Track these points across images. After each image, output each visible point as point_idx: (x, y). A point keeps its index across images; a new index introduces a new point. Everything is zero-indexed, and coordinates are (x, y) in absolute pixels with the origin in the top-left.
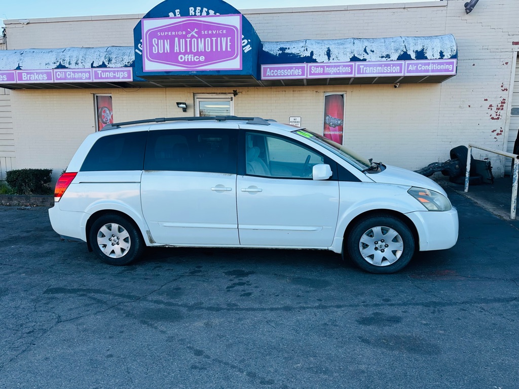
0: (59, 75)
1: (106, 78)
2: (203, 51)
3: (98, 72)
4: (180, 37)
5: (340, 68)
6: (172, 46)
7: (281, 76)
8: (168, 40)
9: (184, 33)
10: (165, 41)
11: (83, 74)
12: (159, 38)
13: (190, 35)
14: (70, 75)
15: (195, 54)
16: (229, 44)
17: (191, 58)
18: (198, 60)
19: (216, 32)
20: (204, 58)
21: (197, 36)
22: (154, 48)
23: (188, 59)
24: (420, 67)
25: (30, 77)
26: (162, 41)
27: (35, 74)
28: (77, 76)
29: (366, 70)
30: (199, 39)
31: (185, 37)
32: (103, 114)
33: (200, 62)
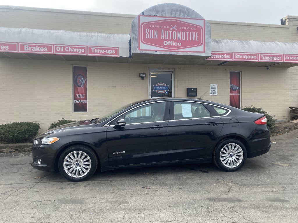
0: (58, 49)
1: (97, 53)
2: (180, 39)
3: (92, 49)
4: (165, 30)
5: (251, 56)
6: (159, 35)
7: (218, 58)
8: (157, 31)
9: (168, 27)
10: (155, 31)
11: (79, 49)
12: (151, 29)
13: (172, 29)
14: (68, 49)
15: (175, 41)
16: (197, 36)
17: (172, 44)
18: (177, 45)
19: (189, 28)
20: (181, 44)
21: (176, 30)
22: (146, 35)
23: (170, 44)
24: (291, 58)
25: (32, 49)
26: (152, 31)
27: (37, 46)
28: (74, 50)
29: (264, 58)
30: (178, 32)
31: (168, 30)
32: (78, 80)
33: (178, 46)
